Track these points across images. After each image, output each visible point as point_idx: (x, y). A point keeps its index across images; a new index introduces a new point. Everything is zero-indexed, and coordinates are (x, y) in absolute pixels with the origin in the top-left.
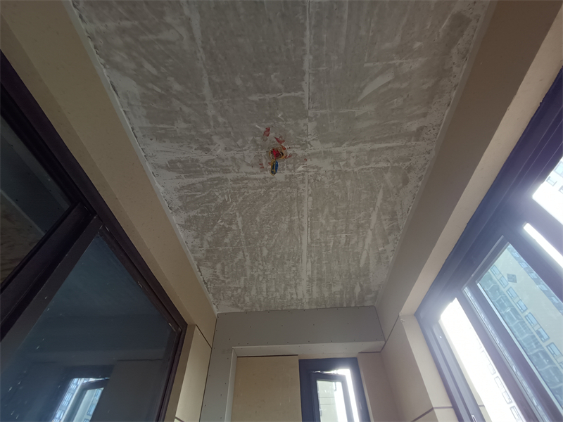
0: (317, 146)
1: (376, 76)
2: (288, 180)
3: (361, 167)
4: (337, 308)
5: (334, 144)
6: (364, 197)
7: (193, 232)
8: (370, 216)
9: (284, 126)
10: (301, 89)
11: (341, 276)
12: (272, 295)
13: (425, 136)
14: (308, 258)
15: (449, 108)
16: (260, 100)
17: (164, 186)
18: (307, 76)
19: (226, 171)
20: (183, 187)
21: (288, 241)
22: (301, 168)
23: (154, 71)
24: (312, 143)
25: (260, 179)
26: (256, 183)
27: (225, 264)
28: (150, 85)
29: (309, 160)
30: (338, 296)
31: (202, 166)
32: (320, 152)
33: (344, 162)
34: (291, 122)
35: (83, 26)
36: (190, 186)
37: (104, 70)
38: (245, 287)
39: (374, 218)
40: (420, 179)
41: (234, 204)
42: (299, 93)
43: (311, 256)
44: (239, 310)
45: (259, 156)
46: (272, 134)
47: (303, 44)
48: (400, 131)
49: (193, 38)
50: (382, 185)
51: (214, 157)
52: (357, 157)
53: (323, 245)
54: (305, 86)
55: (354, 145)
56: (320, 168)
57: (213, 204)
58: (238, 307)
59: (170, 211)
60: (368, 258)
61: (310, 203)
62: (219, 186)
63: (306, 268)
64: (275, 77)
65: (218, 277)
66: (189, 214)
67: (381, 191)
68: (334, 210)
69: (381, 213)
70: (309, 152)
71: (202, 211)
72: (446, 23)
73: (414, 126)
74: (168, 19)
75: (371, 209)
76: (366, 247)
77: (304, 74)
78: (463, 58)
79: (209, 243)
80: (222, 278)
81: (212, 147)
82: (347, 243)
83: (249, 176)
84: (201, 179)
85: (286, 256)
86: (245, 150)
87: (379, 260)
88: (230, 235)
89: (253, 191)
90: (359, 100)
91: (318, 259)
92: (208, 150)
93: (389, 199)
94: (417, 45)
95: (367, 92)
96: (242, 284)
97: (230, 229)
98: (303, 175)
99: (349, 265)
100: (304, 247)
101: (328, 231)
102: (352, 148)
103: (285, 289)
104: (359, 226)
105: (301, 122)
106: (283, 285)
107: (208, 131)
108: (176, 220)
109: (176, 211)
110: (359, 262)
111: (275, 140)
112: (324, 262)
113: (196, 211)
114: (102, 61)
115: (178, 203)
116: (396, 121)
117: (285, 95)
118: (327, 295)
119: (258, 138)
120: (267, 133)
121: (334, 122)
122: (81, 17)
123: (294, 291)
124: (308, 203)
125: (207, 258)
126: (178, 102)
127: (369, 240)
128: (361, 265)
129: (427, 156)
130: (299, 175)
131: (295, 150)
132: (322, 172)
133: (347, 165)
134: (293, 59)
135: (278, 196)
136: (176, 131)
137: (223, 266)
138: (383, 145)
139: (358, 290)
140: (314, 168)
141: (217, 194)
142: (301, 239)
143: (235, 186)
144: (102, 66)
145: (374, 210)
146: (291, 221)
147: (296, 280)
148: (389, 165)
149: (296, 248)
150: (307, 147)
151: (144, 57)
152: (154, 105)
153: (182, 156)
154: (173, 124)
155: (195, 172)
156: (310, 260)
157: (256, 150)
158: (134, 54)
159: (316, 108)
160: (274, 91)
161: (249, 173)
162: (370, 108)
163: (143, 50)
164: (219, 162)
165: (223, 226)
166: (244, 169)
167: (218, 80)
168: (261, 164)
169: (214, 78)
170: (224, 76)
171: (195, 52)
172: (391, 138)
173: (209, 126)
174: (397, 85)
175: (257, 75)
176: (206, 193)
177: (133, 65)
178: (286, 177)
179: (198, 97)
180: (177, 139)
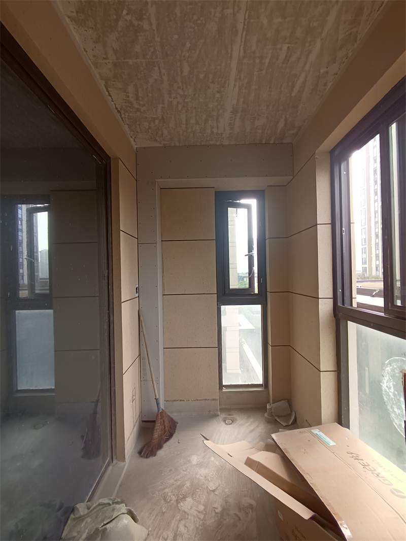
4: (256, 144)
8: (327, 14)
11: (268, 107)
12: (192, 128)
14: (236, 80)
21: (216, 52)
27: (138, 85)
30: (260, 131)
38: (163, 118)
39: (331, 18)
43: (240, 78)
44: (157, 145)
53: (257, 61)
58: (156, 140)
60: (304, 84)
63: (231, 95)
65: (131, 103)
69: (344, 9)
76: (307, 68)
79: (115, 51)
80: (136, 106)
82: (287, 59)
85: (211, 77)
87: (315, 87)
88: (141, 39)
91: (248, 83)
96: (159, 113)
97: (140, 29)
99: (281, 92)
100: (234, 64)
101: (267, 39)
103: (206, 121)
104: (308, 31)
106: (204, 116)
110: (292, 90)
112: (253, 87)
118: (248, 129)
123: (215, 124)
125: (115, 76)
128: (294, 94)
137: (136, 88)
142: (232, 51)
146: (223, 18)
147: (218, 110)
149: (223, 64)
156: (238, 84)
165: (131, 22)
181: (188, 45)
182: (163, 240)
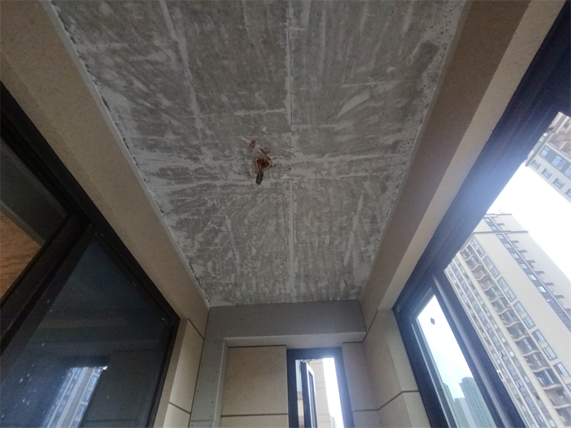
0: (300, 157)
1: (354, 95)
2: (273, 187)
3: (342, 176)
5: (316, 155)
6: (345, 202)
7: (185, 233)
9: (268, 139)
10: (283, 106)
12: (262, 290)
13: (401, 149)
15: (422, 125)
16: (245, 115)
17: (157, 191)
18: (288, 95)
19: (215, 178)
20: (174, 193)
21: (276, 241)
22: (285, 177)
23: (144, 88)
24: (295, 154)
25: (247, 186)
26: (244, 190)
28: (140, 101)
29: (293, 169)
30: (324, 291)
31: (191, 174)
32: (303, 163)
33: (326, 172)
34: (275, 135)
35: (75, 47)
36: (181, 192)
37: (96, 87)
38: (235, 282)
39: (355, 221)
40: (397, 187)
41: (223, 208)
42: (281, 111)
43: (298, 255)
44: (230, 304)
45: (245, 165)
46: (257, 146)
47: (284, 67)
48: (377, 145)
49: (180, 60)
50: (363, 192)
51: (203, 166)
52: (338, 167)
54: (287, 103)
55: (334, 157)
56: (304, 177)
57: (203, 208)
58: (229, 301)
59: (162, 214)
60: (351, 257)
61: (295, 208)
62: (209, 192)
63: (293, 266)
64: (259, 95)
65: (209, 274)
66: (180, 216)
67: (362, 198)
68: (318, 214)
70: (293, 162)
71: (193, 214)
72: (415, 51)
73: (390, 140)
75: (353, 213)
76: (349, 247)
77: (286, 93)
78: (433, 81)
80: (213, 275)
81: (201, 157)
82: (331, 243)
83: (236, 183)
84: (191, 185)
85: (274, 255)
86: (233, 160)
87: (362, 259)
89: (241, 197)
90: (338, 116)
91: (305, 258)
92: (196, 160)
93: (369, 205)
94: (390, 69)
95: (345, 109)
96: (233, 280)
98: (288, 182)
99: (334, 263)
100: (291, 247)
101: (313, 233)
102: (332, 159)
103: (274, 285)
104: (342, 228)
105: (285, 136)
106: (272, 281)
107: (197, 142)
108: (168, 222)
109: (168, 214)
110: (343, 261)
111: (261, 151)
112: (310, 261)
113: (187, 214)
114: (94, 78)
115: (169, 207)
116: (373, 136)
117: (268, 111)
118: (313, 289)
119: (244, 149)
120: (253, 145)
121: (316, 135)
122: (72, 39)
123: (282, 287)
125: (198, 257)
126: (167, 116)
127: (351, 241)
128: (345, 263)
129: (403, 166)
130: (284, 183)
131: (279, 160)
132: (305, 180)
133: (329, 174)
134: (276, 80)
135: (265, 202)
136: (165, 142)
138: (362, 157)
139: (342, 285)
140: (297, 176)
141: (206, 198)
142: (288, 240)
143: (223, 191)
144: (94, 83)
145: (356, 214)
146: (278, 224)
147: (284, 277)
148: (368, 174)
149: (283, 248)
150: (291, 158)
151: (134, 76)
152: (145, 119)
153: (172, 164)
154: (162, 136)
155: (185, 179)
156: (296, 259)
157: (243, 159)
158: (125, 73)
159: (298, 123)
160: (259, 108)
161: (237, 180)
162: (348, 124)
163: (133, 70)
164: (207, 170)
165: (214, 228)
166: (232, 177)
167: (205, 97)
168: (248, 173)
169: (201, 95)
170: (210, 93)
171: (183, 72)
172: (370, 150)
173: (197, 137)
174: (372, 104)
175: (241, 93)
176: (196, 198)
177: (124, 83)
178: (272, 184)
179: (186, 112)
180: (168, 149)
181: (255, 238)
182: (224, 414)
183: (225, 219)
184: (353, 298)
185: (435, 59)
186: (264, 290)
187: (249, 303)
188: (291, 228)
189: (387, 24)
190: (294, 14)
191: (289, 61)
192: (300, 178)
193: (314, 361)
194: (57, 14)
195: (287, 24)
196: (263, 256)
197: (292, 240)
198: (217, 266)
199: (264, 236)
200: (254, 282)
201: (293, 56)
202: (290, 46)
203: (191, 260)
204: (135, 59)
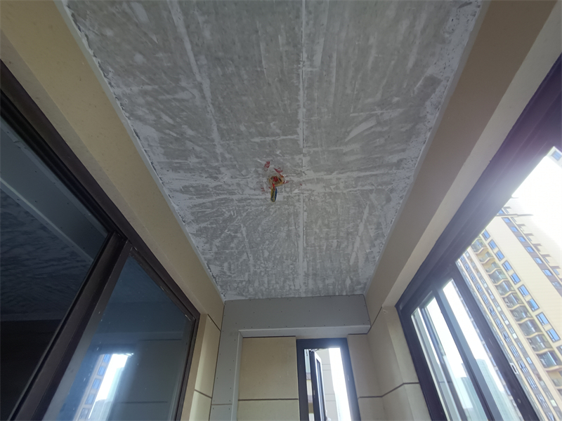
0: (311, 174)
1: (361, 122)
2: (286, 200)
3: (350, 189)
4: (330, 296)
5: (325, 173)
6: (352, 211)
7: (204, 239)
8: (358, 226)
9: (282, 160)
10: (296, 133)
11: (333, 272)
12: (273, 286)
13: (405, 166)
14: (304, 258)
15: (425, 145)
16: (261, 141)
17: (180, 205)
18: (301, 124)
19: (232, 193)
20: (195, 206)
21: (287, 245)
22: (296, 191)
23: (171, 121)
24: (306, 172)
25: (261, 199)
26: (258, 202)
27: (232, 262)
28: (167, 131)
29: (303, 185)
30: (331, 287)
31: (211, 190)
32: (313, 179)
33: (334, 186)
34: (287, 157)
35: (112, 90)
36: (200, 205)
37: (129, 121)
38: (249, 280)
39: (361, 228)
40: (401, 198)
41: (239, 217)
42: (294, 137)
43: (307, 257)
44: (244, 298)
45: (260, 182)
46: (271, 166)
47: (297, 100)
48: (382, 163)
49: (204, 97)
50: (368, 202)
51: (222, 184)
52: (345, 182)
53: (317, 248)
54: (299, 131)
55: (342, 173)
56: (314, 191)
57: (221, 218)
58: (243, 295)
59: (184, 223)
60: (357, 258)
61: (305, 217)
62: (226, 204)
63: (302, 266)
64: (274, 125)
65: (225, 273)
66: (200, 225)
67: (367, 207)
68: (326, 222)
69: (368, 224)
70: (304, 179)
71: (211, 223)
72: (420, 83)
73: (394, 159)
74: (183, 84)
75: (359, 221)
76: (355, 249)
77: (299, 122)
78: (436, 108)
79: (217, 247)
80: (228, 274)
81: (220, 176)
82: (338, 246)
83: (252, 197)
84: (210, 199)
85: (285, 257)
86: (249, 178)
87: (367, 259)
88: (236, 241)
89: (255, 208)
90: (346, 140)
91: (314, 259)
92: (216, 178)
93: (374, 214)
94: (396, 99)
95: (353, 134)
96: (246, 277)
97: (236, 237)
98: (299, 196)
99: (340, 263)
100: (301, 250)
101: (321, 238)
102: (340, 176)
103: (284, 282)
104: (348, 234)
105: (297, 157)
106: (282, 279)
107: (217, 164)
108: (189, 230)
109: (188, 224)
110: (349, 261)
111: (274, 170)
112: (318, 261)
113: (206, 223)
114: (127, 115)
115: (190, 218)
116: (379, 155)
117: (282, 137)
118: (321, 286)
119: (259, 169)
120: (267, 165)
121: (325, 156)
122: (110, 83)
123: (292, 283)
124: (303, 217)
125: (216, 259)
126: (191, 143)
128: (351, 263)
129: (407, 180)
130: (295, 196)
131: (291, 177)
132: (315, 193)
133: (337, 188)
134: (289, 112)
135: (277, 212)
136: (188, 164)
137: (230, 264)
138: (368, 173)
139: (348, 282)
140: (308, 191)
141: (224, 210)
142: (298, 244)
143: (239, 204)
144: (127, 118)
145: (361, 221)
146: (289, 231)
147: (293, 275)
148: (374, 188)
149: (293, 250)
150: (302, 175)
151: (163, 111)
152: (171, 146)
153: (194, 183)
154: (186, 160)
155: (206, 194)
156: (305, 260)
157: (258, 177)
158: (154, 109)
159: (309, 147)
160: (273, 134)
161: (252, 195)
162: (356, 146)
163: (162, 107)
164: (226, 187)
165: (230, 235)
166: (248, 192)
167: (225, 127)
168: (263, 188)
169: (222, 125)
170: (230, 124)
171: (206, 107)
172: (375, 167)
173: (218, 161)
174: (379, 129)
175: (258, 123)
176: (214, 210)
177: (153, 117)
178: (284, 198)
179: (208, 139)
180: (190, 170)
181: (267, 242)
182: (241, 398)
183: (240, 227)
184: (358, 292)
185: (437, 90)
186: (275, 287)
187: (261, 298)
188: (301, 234)
189: (393, 62)
190: (308, 58)
191: (302, 96)
192: (310, 192)
193: (321, 351)
194: (98, 65)
195: (301, 66)
196: (275, 258)
197: (301, 243)
198: (232, 267)
199: (277, 240)
200: (266, 280)
201: (306, 92)
202: (303, 83)
203: (209, 262)
204: (164, 97)
